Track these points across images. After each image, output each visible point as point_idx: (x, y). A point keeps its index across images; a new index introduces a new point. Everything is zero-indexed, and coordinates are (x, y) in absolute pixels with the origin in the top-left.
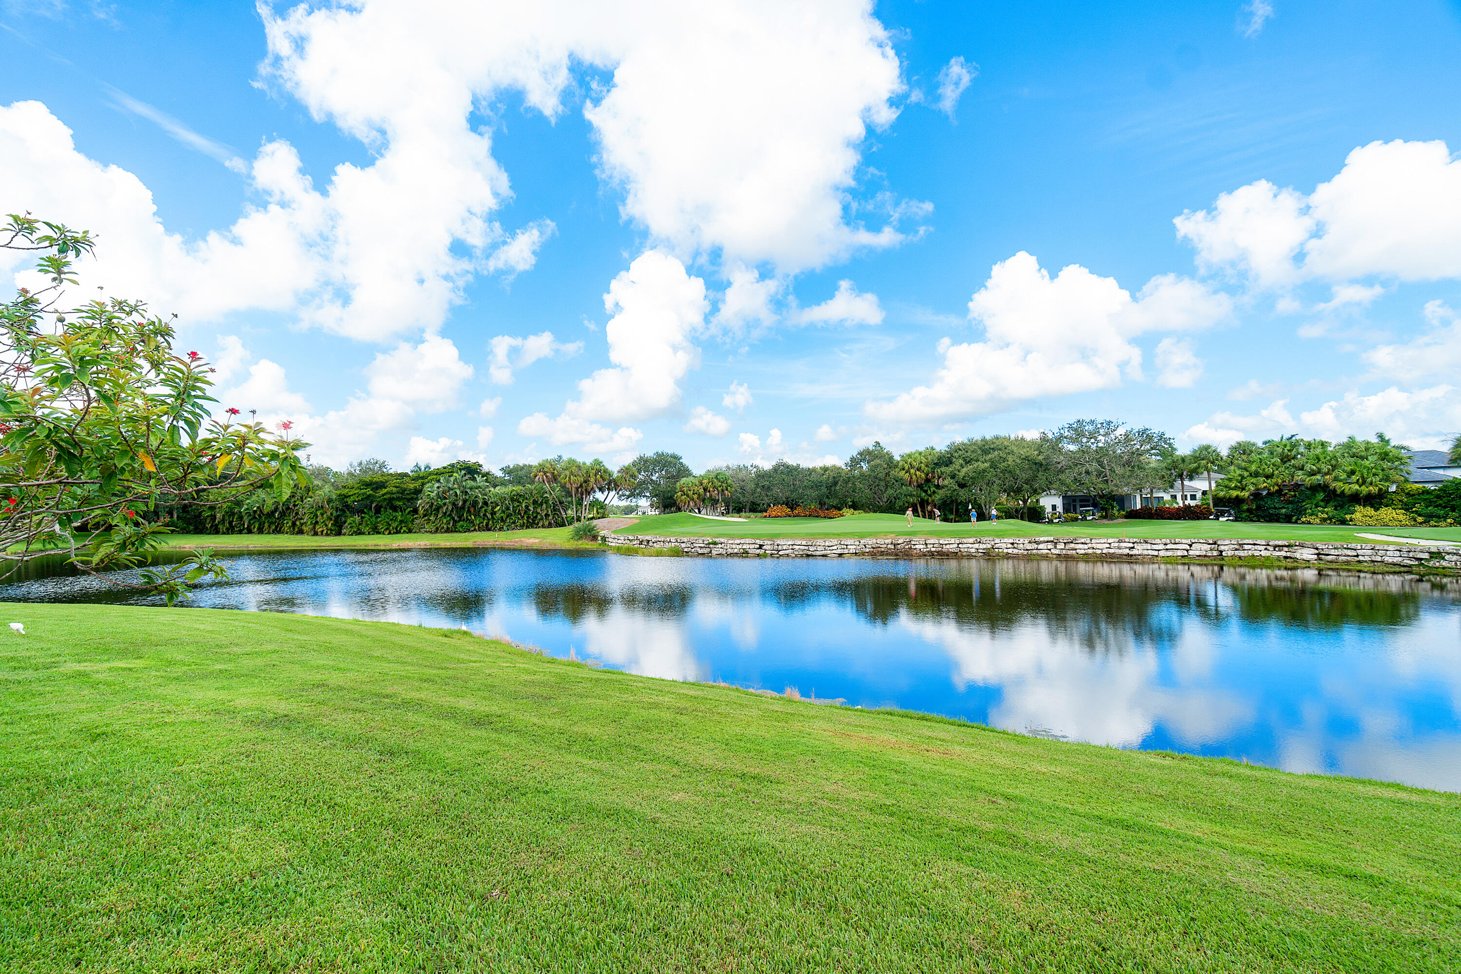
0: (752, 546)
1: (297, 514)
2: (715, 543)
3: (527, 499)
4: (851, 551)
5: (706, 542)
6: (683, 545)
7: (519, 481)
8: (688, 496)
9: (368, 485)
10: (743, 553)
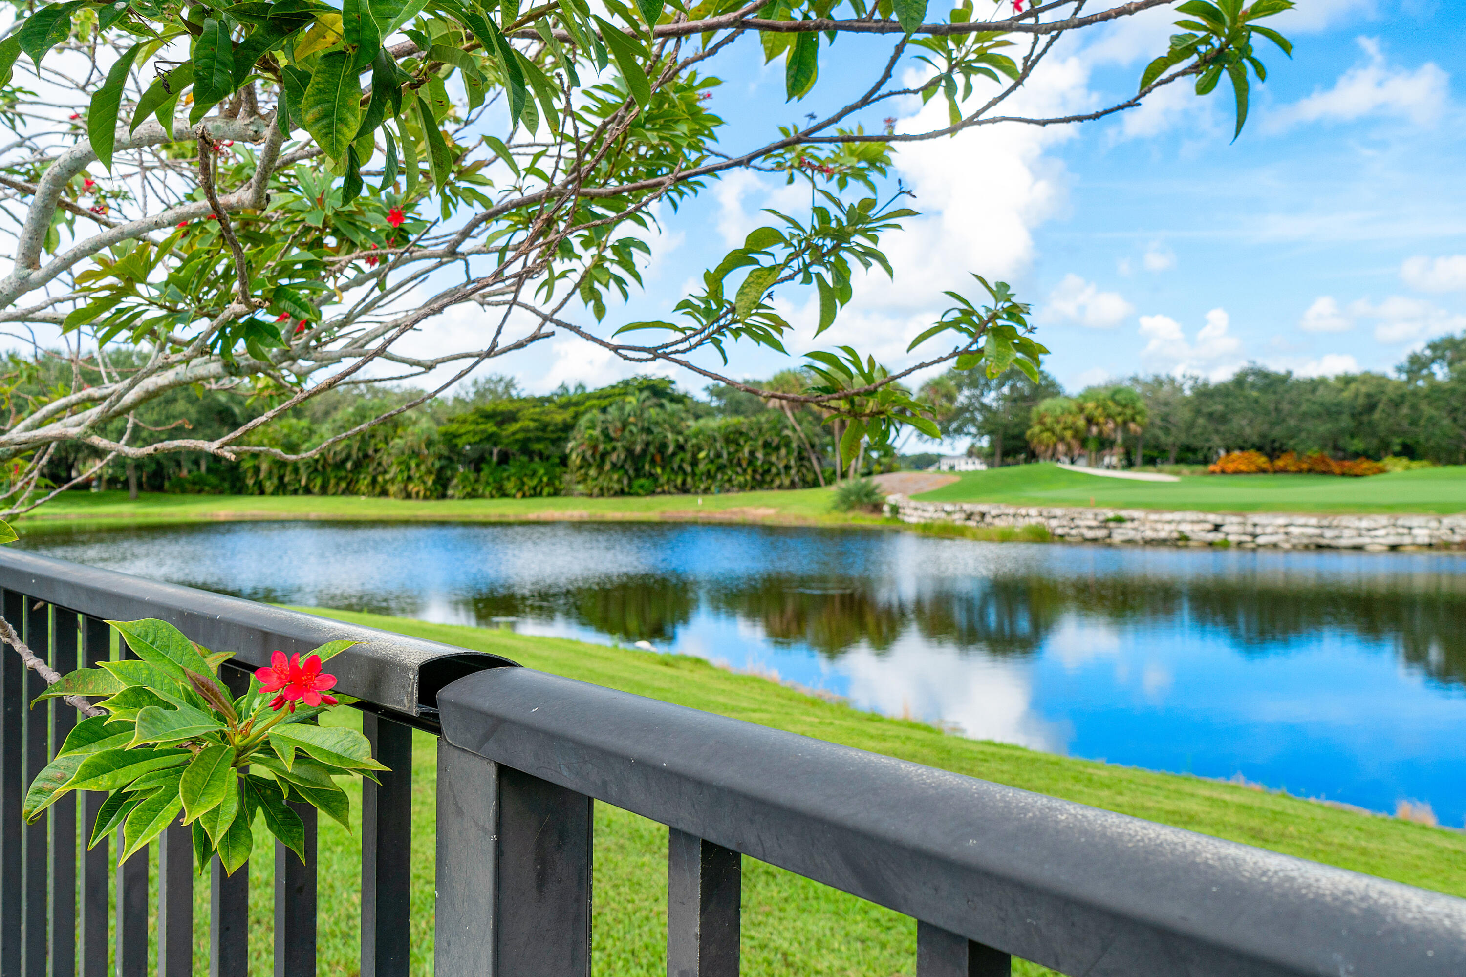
0: (1197, 527)
1: (379, 464)
2: (1120, 520)
3: (751, 439)
4: (1420, 540)
5: (1101, 518)
6: (1054, 523)
7: (735, 408)
8: (1053, 432)
9: (488, 416)
10: (1178, 540)
